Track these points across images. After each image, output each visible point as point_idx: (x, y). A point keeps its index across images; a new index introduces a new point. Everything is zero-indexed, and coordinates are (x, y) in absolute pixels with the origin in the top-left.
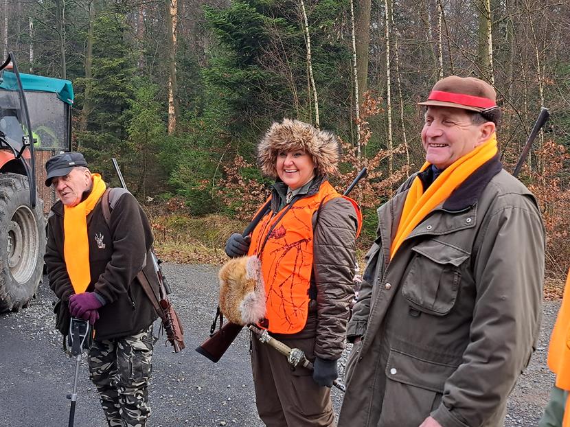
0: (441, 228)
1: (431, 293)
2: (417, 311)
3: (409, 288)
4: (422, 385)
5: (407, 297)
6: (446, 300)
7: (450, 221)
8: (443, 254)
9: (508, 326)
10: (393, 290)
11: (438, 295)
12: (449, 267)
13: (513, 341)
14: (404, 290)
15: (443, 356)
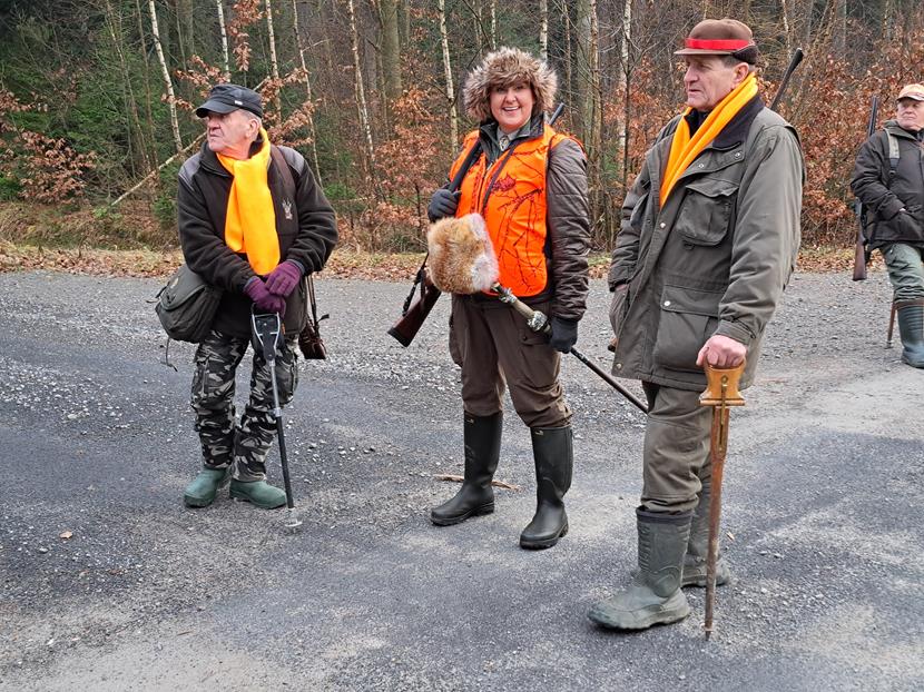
0: (712, 165)
1: (704, 225)
2: (693, 245)
3: (684, 224)
4: (695, 312)
5: (682, 233)
6: (718, 230)
7: (720, 158)
8: (716, 188)
9: (773, 239)
10: (668, 229)
11: (711, 227)
12: (721, 198)
13: (778, 252)
14: (678, 226)
15: (714, 283)
